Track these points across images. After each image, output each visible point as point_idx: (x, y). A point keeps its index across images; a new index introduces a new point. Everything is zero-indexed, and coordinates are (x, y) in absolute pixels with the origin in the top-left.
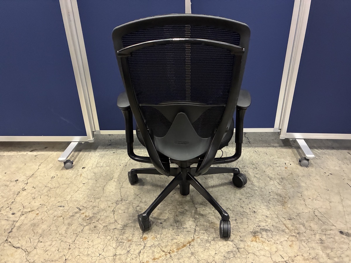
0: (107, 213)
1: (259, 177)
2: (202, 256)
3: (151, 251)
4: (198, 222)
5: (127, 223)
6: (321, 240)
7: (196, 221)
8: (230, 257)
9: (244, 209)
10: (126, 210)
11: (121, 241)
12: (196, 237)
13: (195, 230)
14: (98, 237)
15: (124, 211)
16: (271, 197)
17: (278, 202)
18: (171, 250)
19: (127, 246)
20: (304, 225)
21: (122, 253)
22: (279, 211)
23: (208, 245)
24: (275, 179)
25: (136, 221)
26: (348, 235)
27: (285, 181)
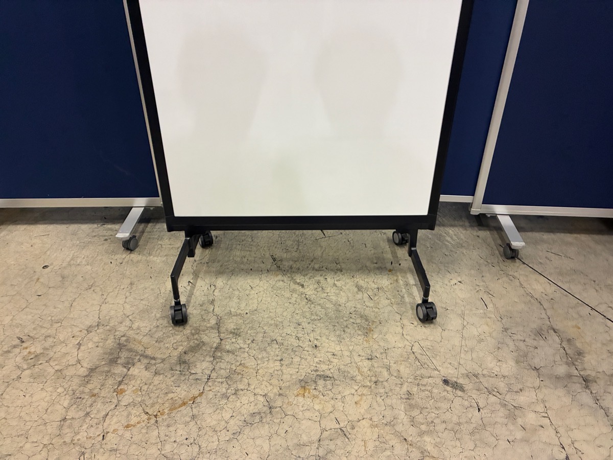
0: (68, 348)
1: (340, 286)
2: (209, 420)
3: (125, 413)
4: (218, 364)
5: (97, 366)
6: (409, 393)
7: (215, 362)
8: (253, 423)
9: (301, 341)
10: (101, 342)
11: (80, 397)
12: (207, 388)
13: (210, 377)
14: (42, 389)
15: (97, 345)
16: (351, 320)
17: (359, 329)
18: (159, 412)
19: (88, 405)
20: (388, 369)
21: (77, 416)
22: (357, 345)
23: (224, 401)
24: (367, 289)
25: (113, 361)
26: (456, 386)
27: (381, 294)
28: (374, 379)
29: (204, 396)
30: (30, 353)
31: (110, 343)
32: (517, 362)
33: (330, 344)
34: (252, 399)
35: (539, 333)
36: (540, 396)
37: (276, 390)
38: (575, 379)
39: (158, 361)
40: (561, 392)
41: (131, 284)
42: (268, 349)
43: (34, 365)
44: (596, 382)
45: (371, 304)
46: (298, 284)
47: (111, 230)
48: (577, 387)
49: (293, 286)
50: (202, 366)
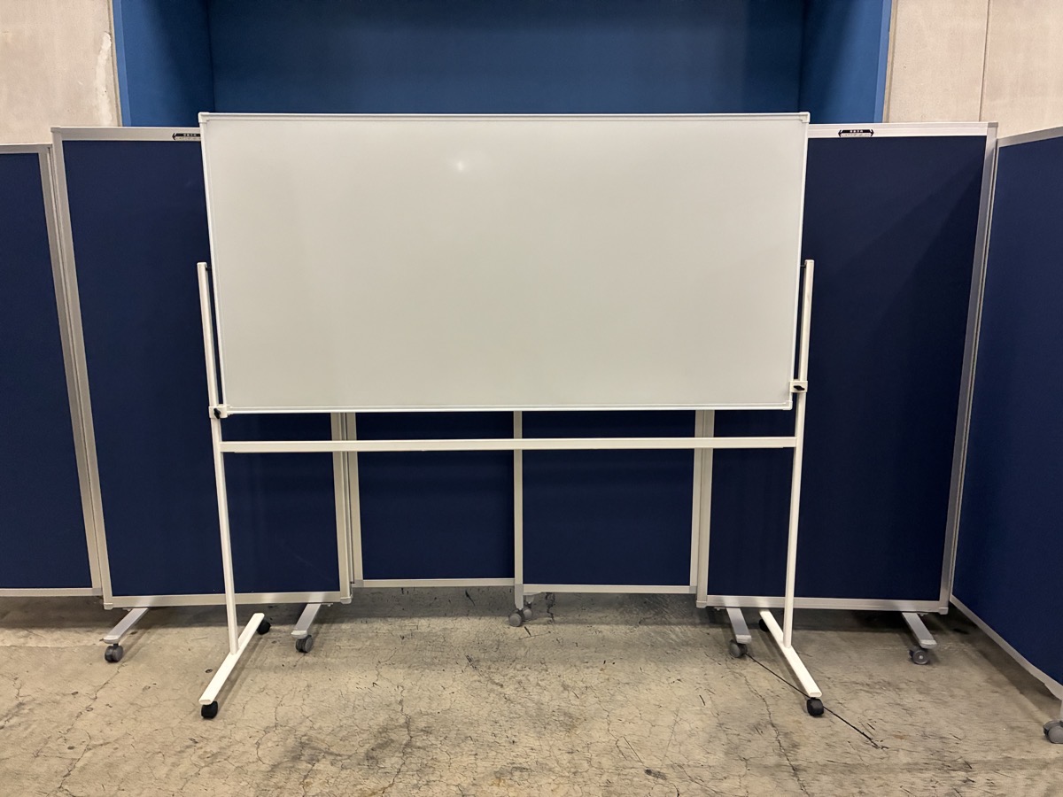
0: (246, 747)
4: (408, 759)
5: (279, 762)
6: (608, 782)
7: (405, 757)
9: (497, 738)
10: (281, 742)
11: (265, 789)
12: (397, 780)
13: (400, 770)
14: (224, 784)
15: (277, 744)
17: (562, 726)
20: (589, 761)
22: (558, 740)
23: (416, 791)
24: (574, 688)
25: (297, 758)
26: (658, 775)
27: (589, 692)
29: (394, 787)
30: (205, 752)
31: (291, 742)
32: (726, 754)
33: (528, 740)
34: (445, 788)
35: (757, 728)
36: (744, 783)
37: (470, 780)
38: (784, 768)
39: (344, 757)
40: (766, 779)
41: (309, 686)
42: (463, 745)
43: (212, 763)
44: (805, 771)
45: (577, 702)
46: (497, 684)
48: (785, 775)
49: (490, 686)
50: (391, 761)
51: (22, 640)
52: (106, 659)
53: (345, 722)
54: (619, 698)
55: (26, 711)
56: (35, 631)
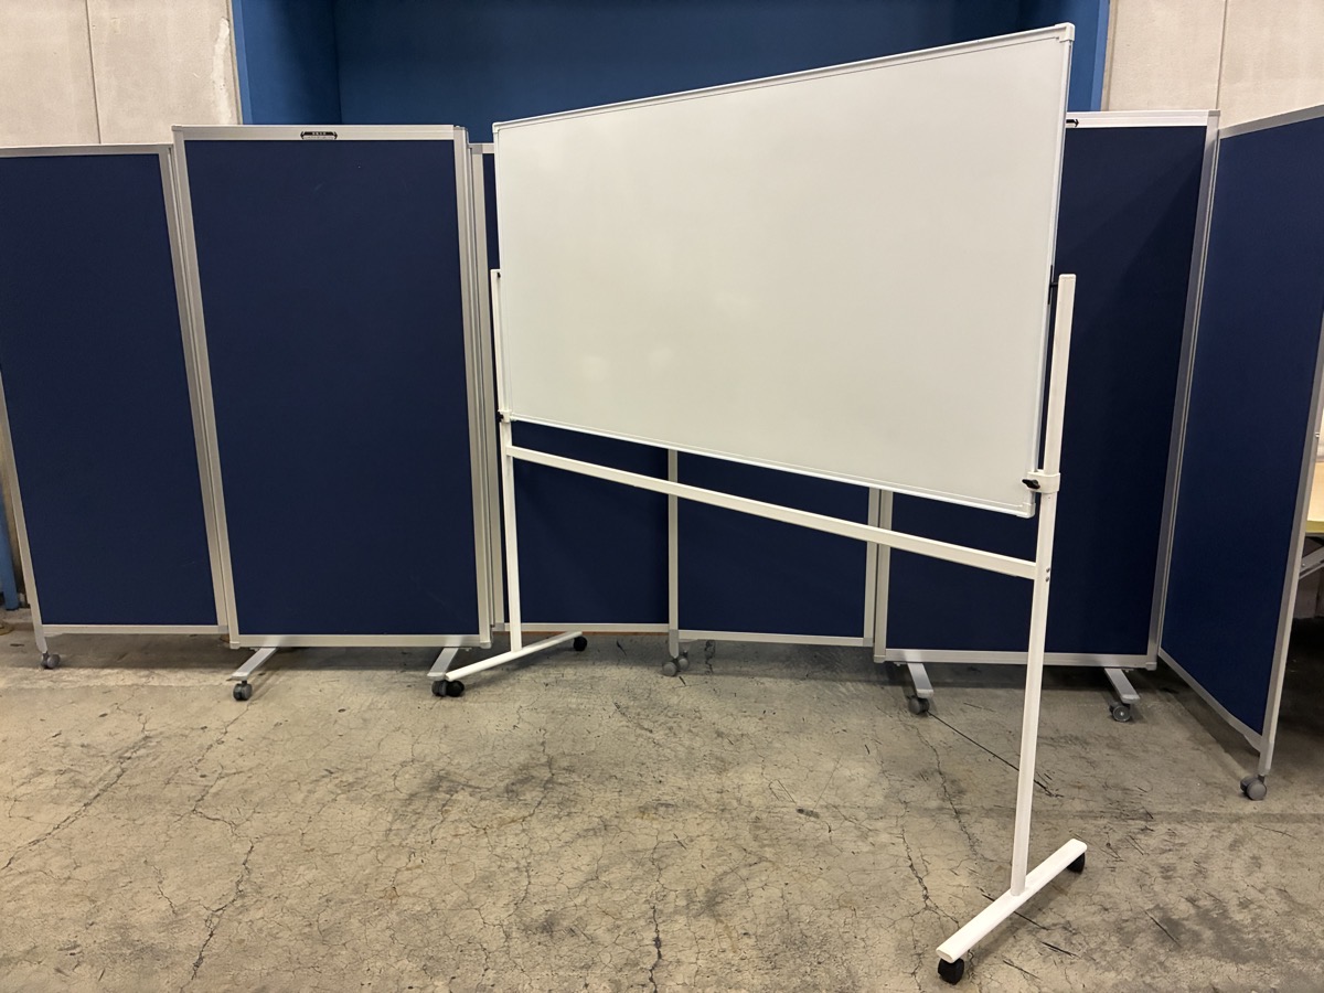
0: (382, 778)
2: (540, 833)
3: (452, 827)
4: (549, 793)
5: (417, 792)
6: (757, 818)
7: (546, 791)
8: (586, 836)
9: (644, 777)
10: (418, 775)
11: (403, 814)
12: (538, 811)
13: (540, 802)
14: (362, 809)
15: (414, 776)
16: (705, 761)
17: (713, 769)
18: (488, 826)
19: (413, 820)
20: (739, 800)
21: (402, 828)
22: (707, 781)
23: (556, 820)
24: (728, 735)
25: (436, 789)
26: (811, 814)
27: (745, 739)
28: (721, 807)
29: (534, 816)
30: (341, 781)
31: (428, 775)
32: (886, 797)
33: (676, 780)
34: (586, 819)
35: (922, 775)
36: (901, 822)
37: (612, 814)
38: (946, 811)
39: (483, 790)
40: (926, 820)
41: (445, 727)
42: (606, 783)
43: (349, 791)
44: (969, 814)
45: (731, 748)
46: (646, 729)
47: (413, 676)
48: (946, 817)
49: (639, 731)
50: (533, 794)
51: (144, 680)
52: (235, 697)
53: (483, 759)
54: (778, 745)
55: (153, 744)
56: (157, 672)
